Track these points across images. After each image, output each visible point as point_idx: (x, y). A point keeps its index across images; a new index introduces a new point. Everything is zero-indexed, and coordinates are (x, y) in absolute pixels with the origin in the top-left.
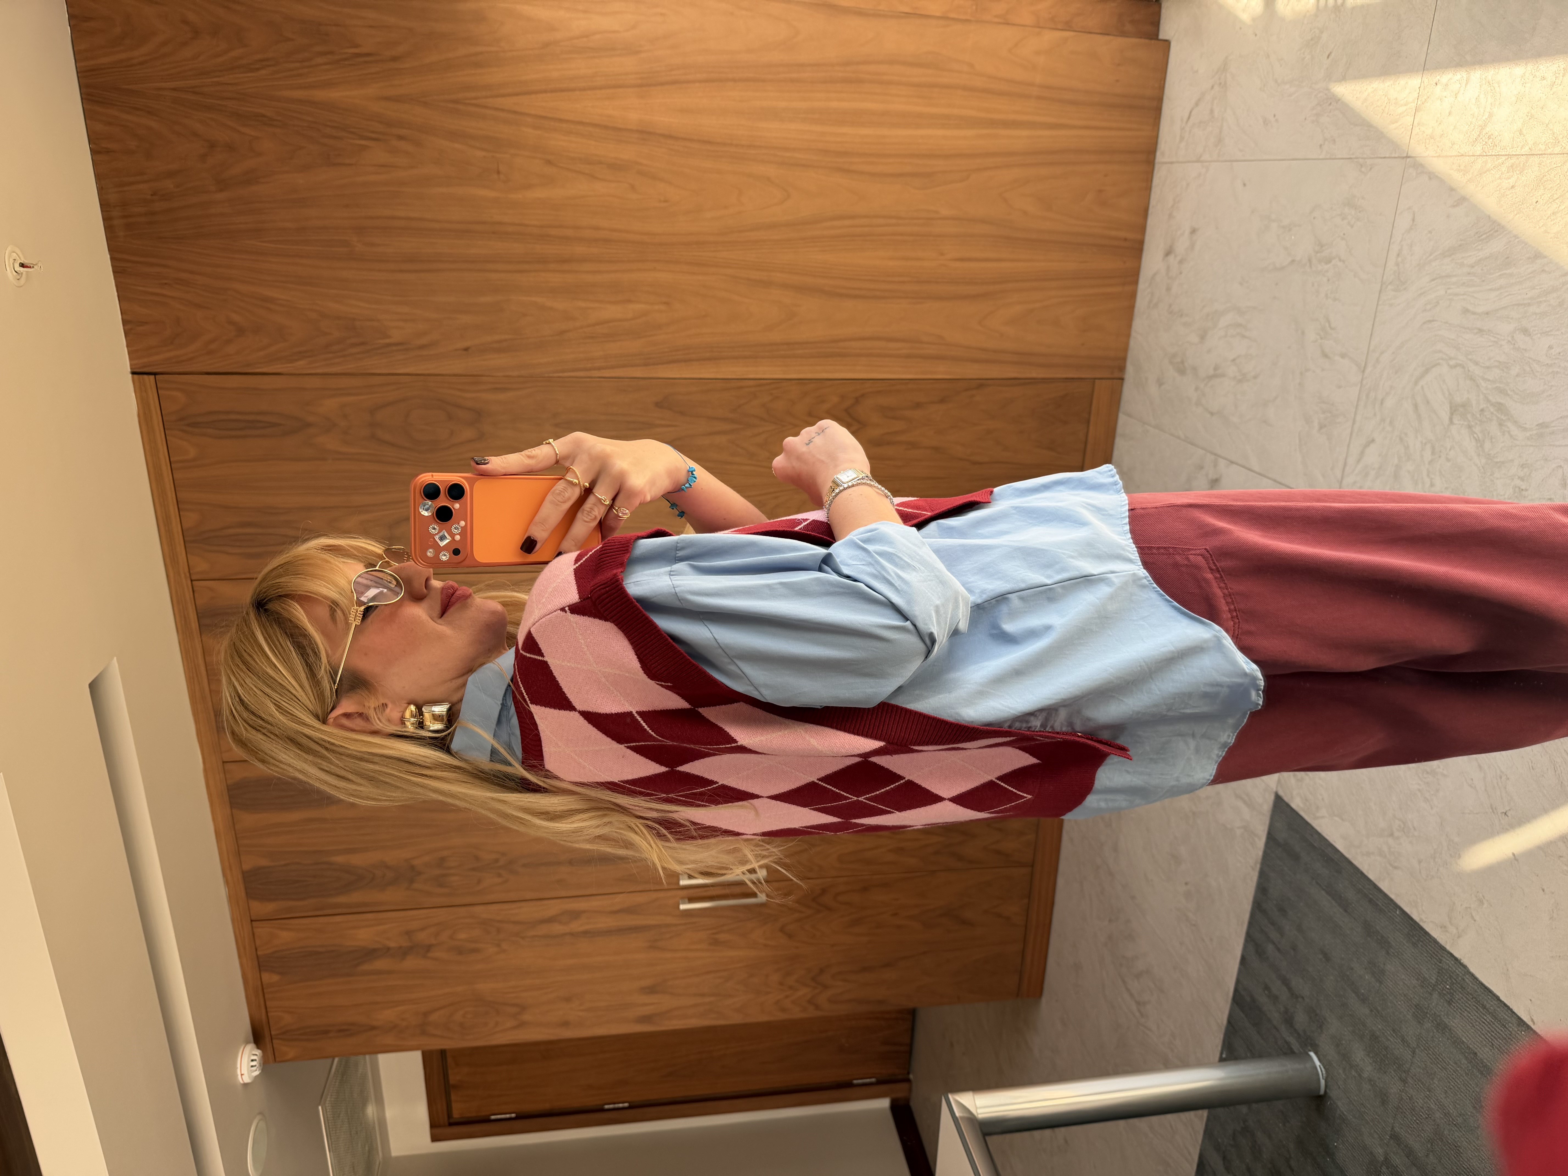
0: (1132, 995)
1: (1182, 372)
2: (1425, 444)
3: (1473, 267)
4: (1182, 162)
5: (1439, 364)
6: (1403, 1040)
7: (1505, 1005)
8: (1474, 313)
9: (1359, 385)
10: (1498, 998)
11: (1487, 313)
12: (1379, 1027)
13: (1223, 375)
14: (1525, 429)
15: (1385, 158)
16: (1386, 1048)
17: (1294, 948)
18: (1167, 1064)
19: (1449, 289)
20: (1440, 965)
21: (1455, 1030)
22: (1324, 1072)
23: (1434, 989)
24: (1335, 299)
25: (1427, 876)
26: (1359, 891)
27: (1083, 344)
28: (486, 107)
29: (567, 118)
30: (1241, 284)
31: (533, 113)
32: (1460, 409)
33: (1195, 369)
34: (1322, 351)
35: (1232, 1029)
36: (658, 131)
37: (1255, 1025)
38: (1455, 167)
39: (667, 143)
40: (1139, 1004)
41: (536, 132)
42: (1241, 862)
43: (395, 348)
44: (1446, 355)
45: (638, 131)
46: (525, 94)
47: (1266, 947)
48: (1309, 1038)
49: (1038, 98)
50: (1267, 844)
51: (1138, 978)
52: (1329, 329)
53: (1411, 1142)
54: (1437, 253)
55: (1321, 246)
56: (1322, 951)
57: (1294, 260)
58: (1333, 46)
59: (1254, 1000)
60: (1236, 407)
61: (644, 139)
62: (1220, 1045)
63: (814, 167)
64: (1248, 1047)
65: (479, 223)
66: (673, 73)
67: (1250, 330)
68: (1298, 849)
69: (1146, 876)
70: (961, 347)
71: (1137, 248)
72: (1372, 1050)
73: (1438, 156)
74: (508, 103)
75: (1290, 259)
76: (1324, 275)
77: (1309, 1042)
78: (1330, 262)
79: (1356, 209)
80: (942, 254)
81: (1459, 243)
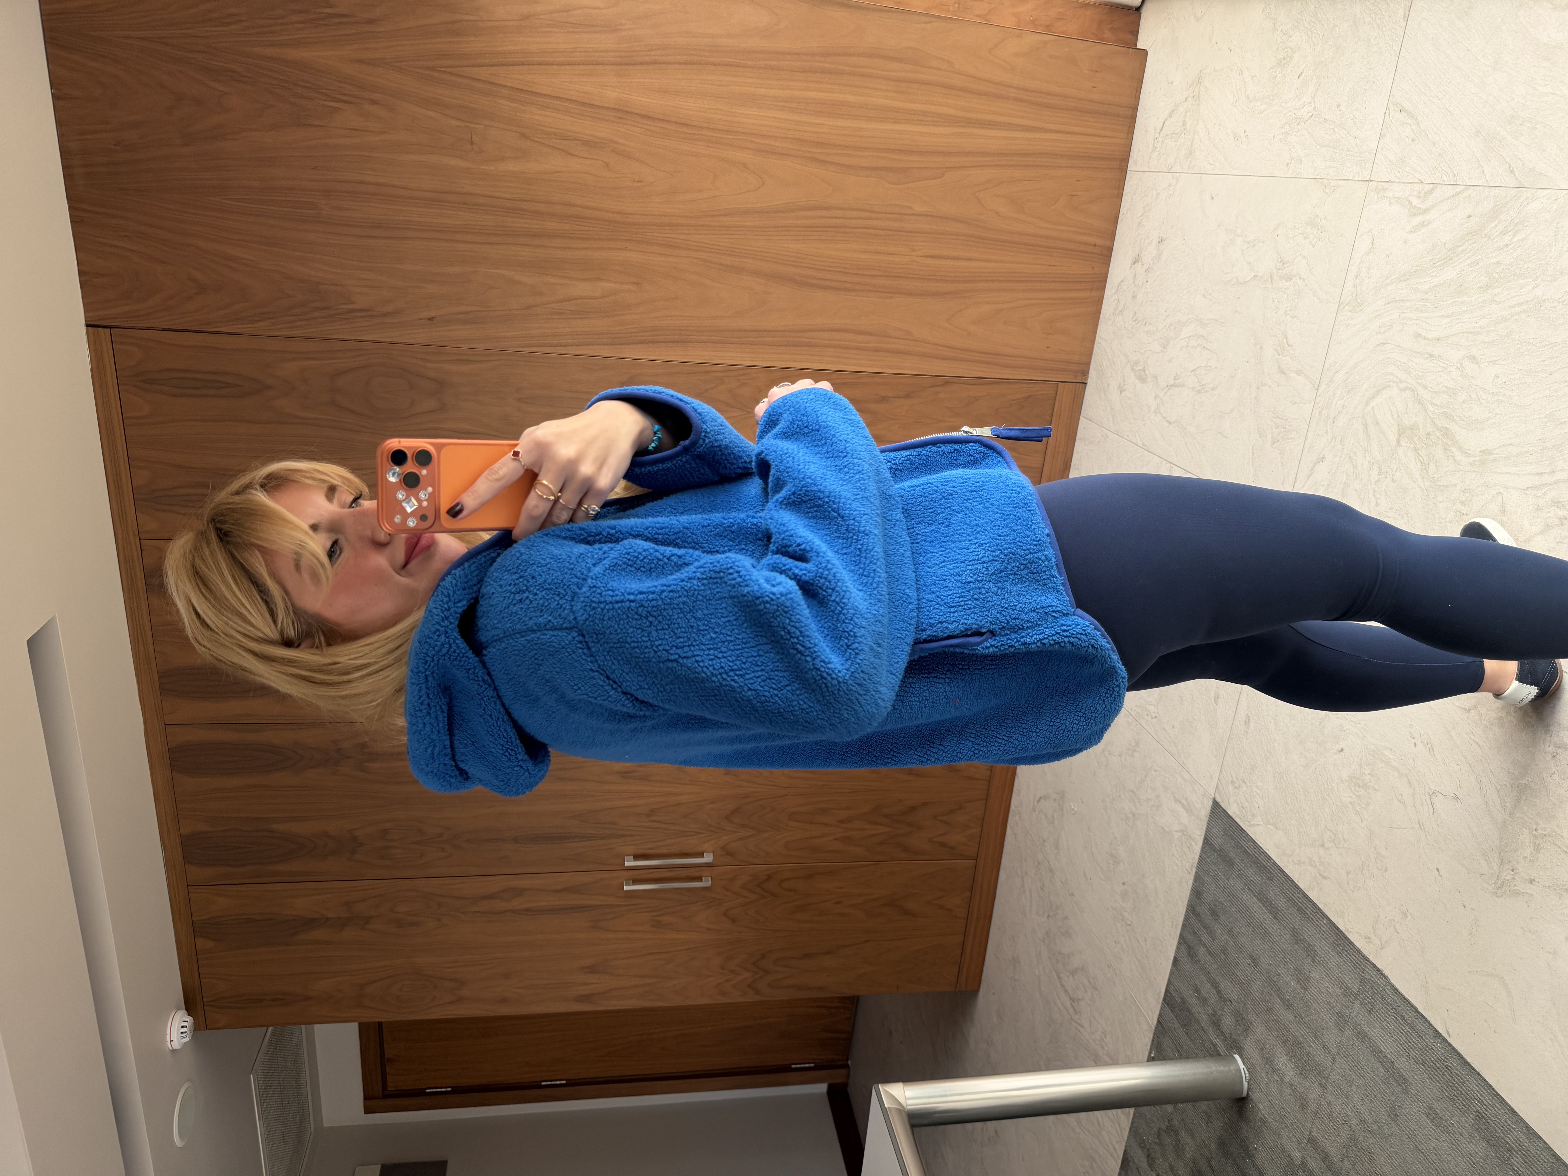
0: (1066, 991)
1: (1143, 379)
2: (1373, 464)
3: (1427, 293)
4: (1153, 172)
5: (1389, 386)
6: (1325, 1046)
7: (1423, 1016)
8: (1425, 339)
9: (1313, 403)
10: (1417, 1010)
11: (1438, 339)
12: (1302, 1033)
13: (1183, 386)
14: (1468, 455)
15: (1348, 180)
16: (1308, 1054)
17: (1225, 952)
18: (1097, 1061)
19: (1403, 313)
20: (1363, 974)
21: (1374, 1038)
22: (1247, 1075)
23: (1355, 998)
24: (1293, 317)
25: (1355, 888)
26: (1289, 899)
27: (1048, 347)
28: (462, 76)
29: (544, 92)
30: (1204, 296)
31: (509, 84)
32: (1408, 432)
33: (1155, 377)
34: (1279, 367)
35: (1161, 1029)
36: (635, 111)
37: (1184, 1026)
38: (1414, 193)
39: (643, 124)
40: (1073, 1001)
41: (512, 104)
42: (1177, 865)
43: (359, 314)
44: (1397, 377)
45: (615, 109)
46: (502, 65)
47: (1198, 950)
48: (1235, 1041)
49: (1016, 99)
50: (1203, 848)
51: (1073, 976)
52: (1287, 346)
53: (1327, 1146)
54: (1394, 277)
55: (1283, 264)
56: (1251, 957)
57: (1257, 276)
58: (1304, 66)
59: (1184, 1001)
60: (1194, 417)
61: (620, 118)
62: (1150, 1044)
63: (790, 155)
64: (1176, 1047)
65: (450, 193)
66: (653, 53)
67: (1210, 342)
68: (1232, 854)
69: (1085, 874)
70: (929, 343)
71: (1106, 255)
72: (1294, 1056)
73: (1400, 182)
74: (484, 73)
75: (1253, 274)
76: (1285, 293)
77: (1235, 1045)
78: (1291, 279)
79: (1318, 229)
80: (914, 250)
81: (1415, 268)
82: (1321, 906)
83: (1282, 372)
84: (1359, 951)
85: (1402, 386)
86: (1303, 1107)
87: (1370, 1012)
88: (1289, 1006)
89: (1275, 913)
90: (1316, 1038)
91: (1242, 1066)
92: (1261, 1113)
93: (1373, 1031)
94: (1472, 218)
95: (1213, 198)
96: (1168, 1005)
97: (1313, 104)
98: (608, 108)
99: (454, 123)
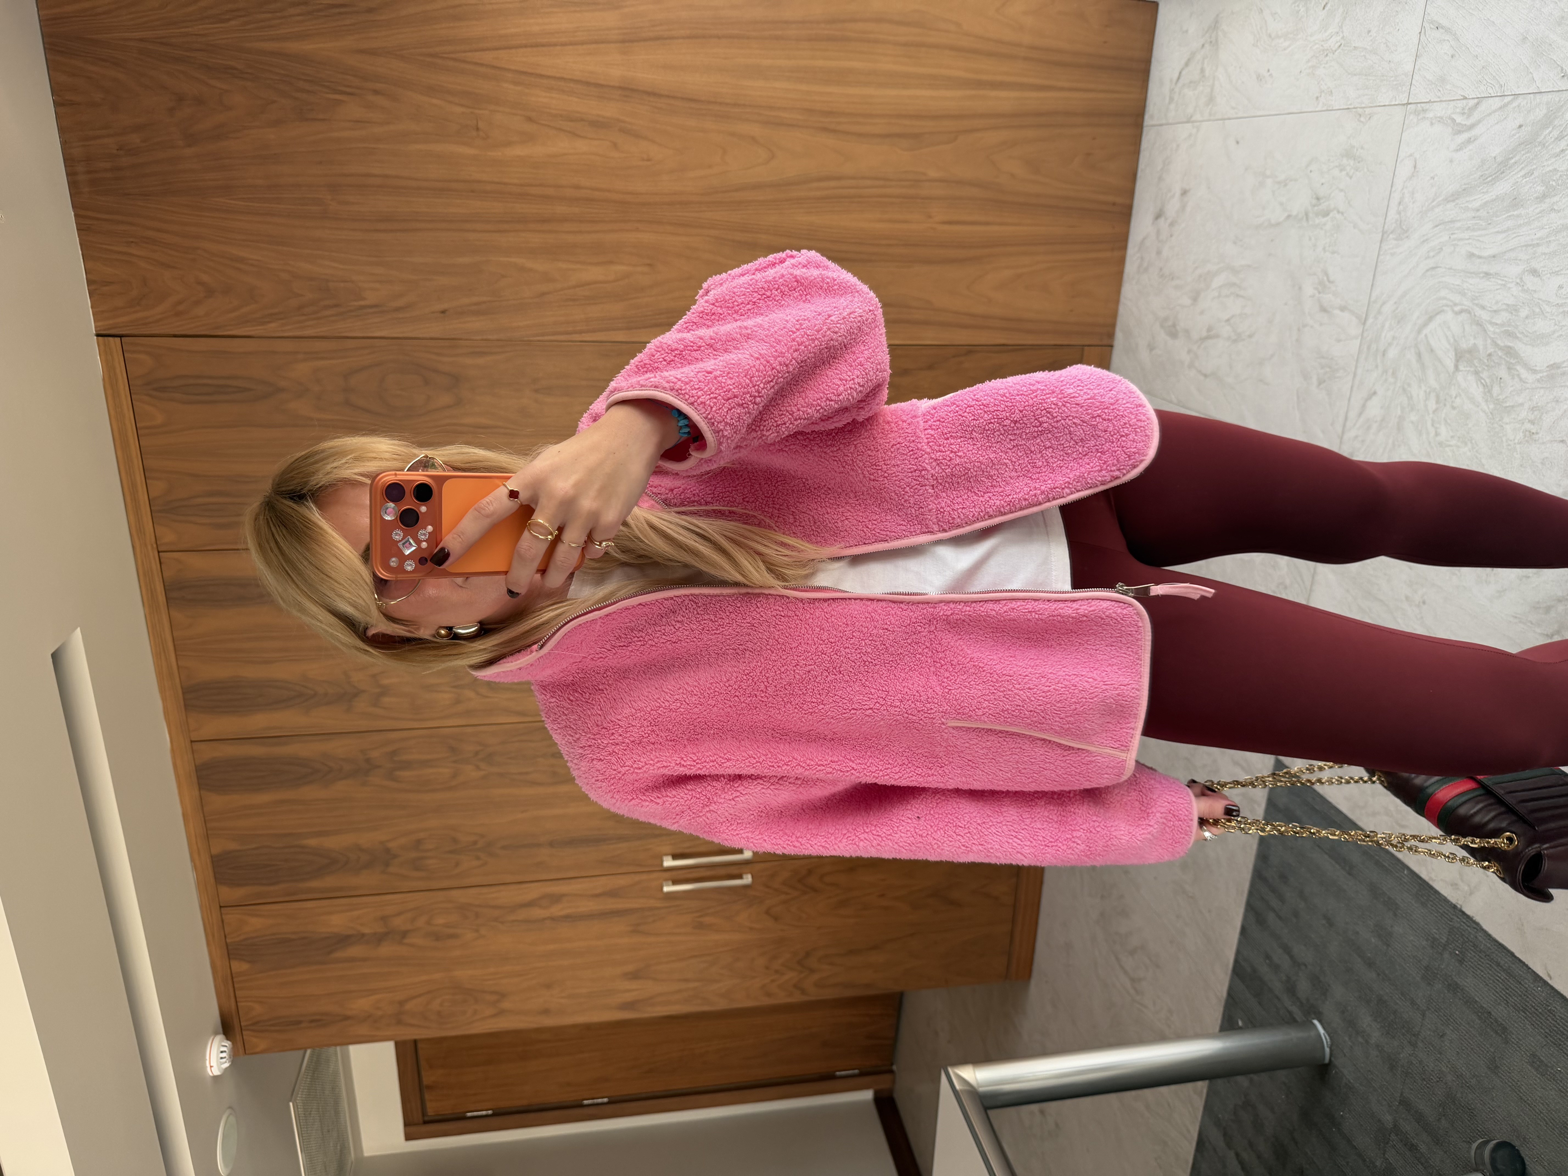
0: (1126, 972)
1: (1173, 335)
2: (1430, 393)
3: (1478, 210)
4: (1171, 124)
5: (1443, 311)
6: (1413, 1003)
7: (1520, 960)
8: (1480, 257)
9: (1360, 337)
10: (1512, 954)
11: (1494, 257)
12: (1387, 991)
13: (1217, 336)
14: (1535, 372)
15: (1384, 106)
16: (1394, 1012)
17: (1296, 914)
19: (1452, 234)
20: (1451, 923)
21: (1467, 989)
22: (1329, 1040)
23: (1444, 949)
24: (1333, 253)
27: (1071, 311)
28: (464, 62)
29: (548, 74)
30: (1235, 243)
31: (513, 67)
32: (1466, 355)
33: (1186, 331)
34: (1321, 306)
35: (1232, 1001)
36: (643, 89)
37: (1256, 996)
38: (1458, 110)
39: (652, 101)
40: (1134, 982)
41: (517, 88)
43: (371, 310)
44: (1451, 301)
45: (621, 87)
46: (505, 48)
47: (1268, 916)
48: (1312, 1006)
49: (1026, 59)
50: (1267, 810)
51: (1132, 955)
52: (1327, 283)
53: (1421, 1106)
54: (1441, 199)
55: (1319, 200)
56: (1325, 917)
57: (1290, 216)
59: (1255, 971)
60: (1231, 367)
61: (626, 96)
63: (800, 126)
64: (1249, 1020)
65: (457, 181)
66: (657, 28)
67: (1244, 289)
68: (1298, 813)
70: (951, 312)
71: (1125, 213)
72: (1380, 1015)
73: (1441, 101)
74: (488, 57)
75: (1286, 214)
76: (1322, 229)
77: (1312, 1011)
78: (1328, 215)
79: (1354, 159)
80: (930, 217)
81: (1464, 187)
83: (1324, 310)
84: (1445, 900)
85: (1457, 309)
86: (1393, 1068)
87: (1461, 962)
88: (1370, 964)
89: (1349, 869)
90: (1402, 994)
91: (1321, 1031)
92: (1346, 1079)
93: (1466, 981)
94: (1523, 127)
96: (1237, 976)
97: (1340, 33)
98: (613, 87)
99: (459, 110)
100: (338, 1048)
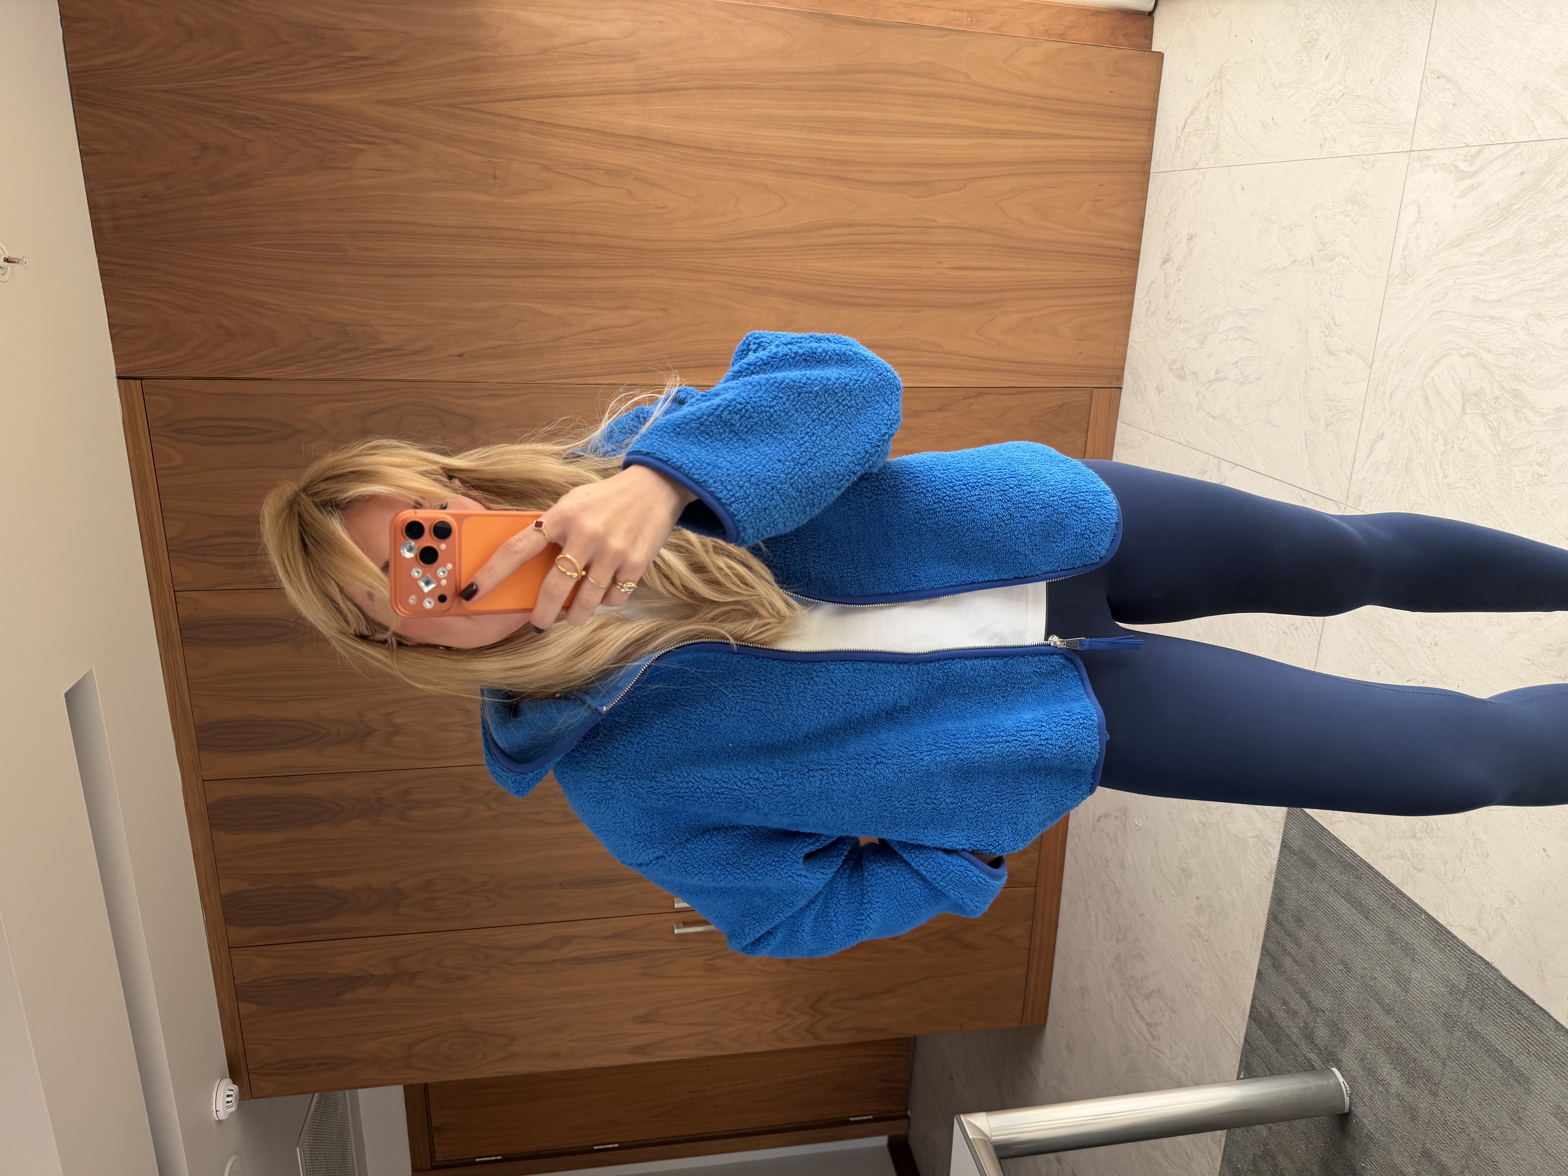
0: (1142, 1017)
1: (1182, 378)
2: (1438, 435)
3: (1482, 255)
4: (1177, 171)
5: (1449, 354)
6: (1433, 1051)
7: (1540, 1008)
8: (1484, 301)
9: (1367, 380)
10: (1533, 1003)
11: (1499, 301)
12: (1407, 1038)
13: (1226, 379)
14: (1542, 414)
15: (1388, 153)
16: (1415, 1060)
17: (1313, 960)
19: (1458, 278)
20: (1470, 969)
21: (1487, 1037)
22: (1348, 1089)
24: (1339, 297)
25: (1453, 878)
26: (1381, 897)
27: (1080, 354)
28: (482, 112)
29: (565, 124)
30: (1241, 287)
31: (530, 118)
32: (1473, 398)
33: (1195, 374)
34: (1328, 349)
35: (1249, 1048)
36: (656, 138)
37: (1273, 1042)
38: (1460, 158)
39: (664, 150)
40: (1151, 1027)
41: (534, 137)
42: (1254, 873)
43: (388, 354)
44: (1457, 344)
45: (635, 137)
46: (523, 99)
47: (1283, 960)
48: (1331, 1053)
49: (1034, 108)
50: (1281, 852)
51: (1148, 1000)
52: (1334, 327)
53: (1445, 1158)
54: (1445, 244)
55: (1324, 245)
56: (1342, 962)
57: (1296, 260)
58: (1331, 47)
59: (1271, 1016)
60: (1239, 409)
61: (640, 145)
62: (1238, 1065)
63: (812, 175)
64: (1267, 1066)
65: (475, 228)
66: (672, 80)
67: (1251, 332)
68: (1314, 856)
69: (1155, 892)
70: (960, 355)
71: (1133, 258)
72: (1399, 1063)
73: (1444, 149)
74: (505, 108)
75: (1292, 259)
76: (1328, 274)
77: (1331, 1059)
78: (1334, 259)
79: (1359, 205)
80: (940, 263)
81: (1467, 232)
82: (1417, 901)
83: (1331, 353)
84: (1464, 945)
85: (1463, 352)
86: (1414, 1118)
87: (1481, 1009)
88: (1389, 1011)
89: (1366, 913)
90: (1422, 1042)
91: (1341, 1079)
92: (1367, 1128)
93: (1486, 1030)
94: (1525, 174)
95: (1243, 189)
96: (1254, 1022)
97: (1343, 83)
98: (629, 137)
99: (477, 158)
100: (347, 1092)
